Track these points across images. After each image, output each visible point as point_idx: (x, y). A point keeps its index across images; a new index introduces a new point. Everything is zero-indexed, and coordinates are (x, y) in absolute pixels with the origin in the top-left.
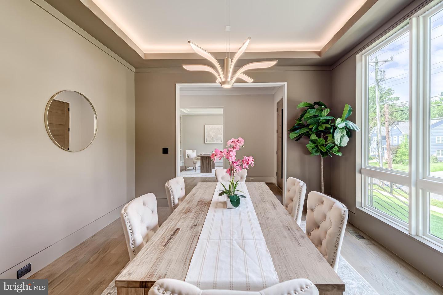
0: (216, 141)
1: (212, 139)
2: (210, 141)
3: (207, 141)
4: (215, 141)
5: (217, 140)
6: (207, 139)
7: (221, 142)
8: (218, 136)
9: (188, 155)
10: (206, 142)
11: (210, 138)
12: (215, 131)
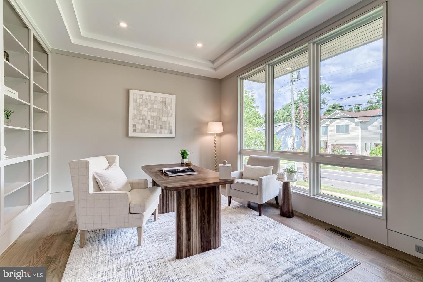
0: (158, 131)
1: (149, 126)
2: (142, 131)
3: (134, 131)
4: (154, 132)
5: (161, 128)
6: (134, 125)
7: (171, 133)
8: (164, 119)
9: (95, 179)
10: (131, 134)
11: (143, 122)
12: (156, 106)
